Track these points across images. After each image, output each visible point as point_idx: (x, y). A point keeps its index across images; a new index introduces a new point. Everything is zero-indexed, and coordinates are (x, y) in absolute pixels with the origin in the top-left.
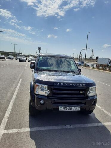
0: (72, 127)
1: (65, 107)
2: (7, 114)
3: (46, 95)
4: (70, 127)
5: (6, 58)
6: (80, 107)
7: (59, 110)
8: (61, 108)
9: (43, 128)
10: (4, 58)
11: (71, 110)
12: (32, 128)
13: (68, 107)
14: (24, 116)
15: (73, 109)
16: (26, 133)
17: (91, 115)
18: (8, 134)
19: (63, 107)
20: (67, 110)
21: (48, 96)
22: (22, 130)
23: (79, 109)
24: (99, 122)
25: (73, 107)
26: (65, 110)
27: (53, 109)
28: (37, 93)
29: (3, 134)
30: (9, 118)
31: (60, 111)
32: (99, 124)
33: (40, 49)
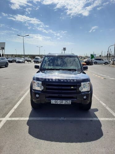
1: (56, 101)
2: (16, 107)
3: (41, 90)
5: (32, 60)
6: (70, 101)
7: (52, 103)
8: (53, 101)
9: (39, 119)
10: (31, 61)
11: (62, 103)
12: (31, 118)
13: (59, 101)
14: (27, 109)
15: (64, 102)
16: (25, 121)
18: (11, 121)
19: (54, 100)
20: (59, 103)
21: (42, 91)
22: (22, 119)
23: (70, 103)
25: (64, 101)
26: (56, 103)
27: (47, 103)
28: (34, 89)
29: (7, 120)
30: (16, 110)
32: (94, 119)
33: (65, 49)
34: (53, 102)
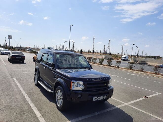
0: (99, 113)
1: (97, 97)
4: (98, 114)
6: (106, 96)
11: (100, 99)
13: (98, 97)
17: (105, 102)
20: (98, 100)
21: (83, 90)
23: (105, 98)
24: (114, 106)
25: (102, 97)
26: (96, 100)
31: (94, 101)
32: (115, 108)
34: (94, 99)
